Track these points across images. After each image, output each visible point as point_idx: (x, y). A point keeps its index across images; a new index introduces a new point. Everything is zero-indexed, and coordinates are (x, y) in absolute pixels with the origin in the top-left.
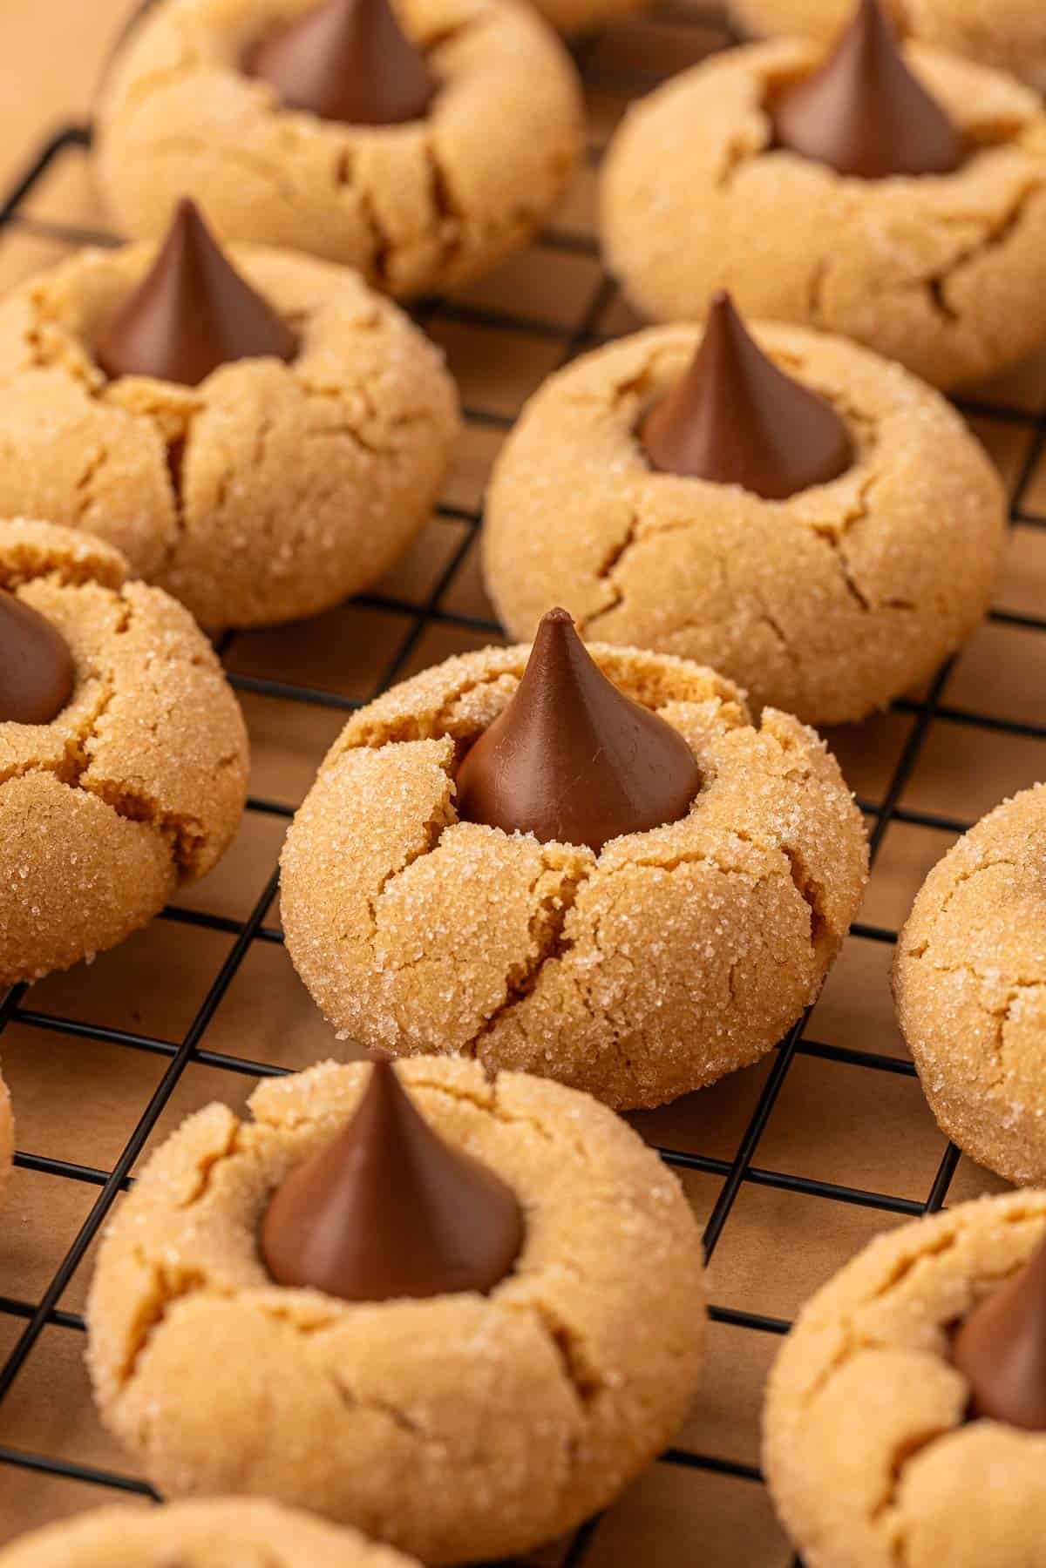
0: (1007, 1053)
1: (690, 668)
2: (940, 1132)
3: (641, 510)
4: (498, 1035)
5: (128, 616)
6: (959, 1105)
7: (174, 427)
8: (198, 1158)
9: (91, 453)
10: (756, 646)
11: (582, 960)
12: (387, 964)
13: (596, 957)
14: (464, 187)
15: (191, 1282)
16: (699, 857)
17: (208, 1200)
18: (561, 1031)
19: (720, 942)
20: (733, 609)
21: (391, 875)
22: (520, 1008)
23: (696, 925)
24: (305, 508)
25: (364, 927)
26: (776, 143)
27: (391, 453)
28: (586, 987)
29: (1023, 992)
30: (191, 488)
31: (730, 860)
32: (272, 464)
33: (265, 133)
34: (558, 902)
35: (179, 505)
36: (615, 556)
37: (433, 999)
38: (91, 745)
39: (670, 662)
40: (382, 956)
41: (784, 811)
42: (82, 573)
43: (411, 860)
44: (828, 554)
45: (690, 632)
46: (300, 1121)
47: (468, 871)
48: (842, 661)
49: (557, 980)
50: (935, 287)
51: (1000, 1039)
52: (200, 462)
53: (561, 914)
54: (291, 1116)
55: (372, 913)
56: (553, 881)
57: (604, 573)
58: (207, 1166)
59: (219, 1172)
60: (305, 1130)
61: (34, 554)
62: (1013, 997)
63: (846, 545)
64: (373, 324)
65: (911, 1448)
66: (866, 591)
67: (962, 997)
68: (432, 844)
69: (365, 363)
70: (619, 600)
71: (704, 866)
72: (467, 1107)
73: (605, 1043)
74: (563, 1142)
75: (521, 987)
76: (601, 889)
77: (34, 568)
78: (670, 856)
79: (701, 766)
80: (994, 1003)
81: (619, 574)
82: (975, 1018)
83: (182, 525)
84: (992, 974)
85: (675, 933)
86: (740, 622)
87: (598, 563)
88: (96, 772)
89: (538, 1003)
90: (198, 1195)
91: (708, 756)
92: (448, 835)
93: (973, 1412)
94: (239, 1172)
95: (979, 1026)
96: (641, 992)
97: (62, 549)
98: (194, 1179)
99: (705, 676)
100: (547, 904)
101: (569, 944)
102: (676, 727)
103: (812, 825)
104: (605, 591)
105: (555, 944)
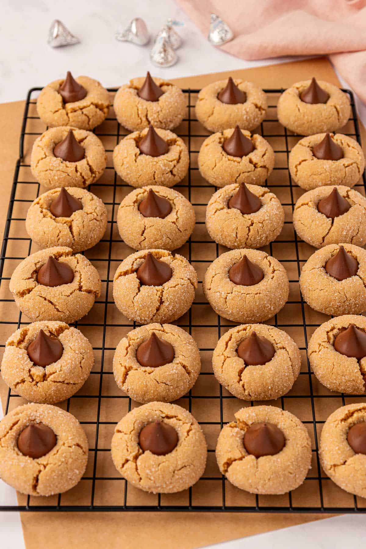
0: (227, 304)
1: (163, 251)
2: (217, 314)
3: (146, 224)
4: (156, 316)
5: (78, 260)
6: (219, 311)
7: (69, 224)
8: (125, 348)
9: (58, 231)
10: (167, 242)
11: (166, 304)
12: (137, 310)
13: (168, 303)
14: (95, 168)
15: (130, 368)
16: (178, 284)
17: (128, 354)
18: (165, 314)
19: (184, 296)
20: (163, 237)
21: (134, 297)
22: (158, 312)
23: (181, 294)
24: (91, 232)
25: (132, 305)
26: (141, 153)
27: (101, 220)
28: (167, 307)
29: (228, 295)
30: (75, 234)
31: (182, 284)
32: (86, 227)
33: (62, 166)
34: (161, 296)
35: (73, 237)
36: (143, 232)
37: (145, 314)
38: (82, 284)
39: (160, 250)
40: (136, 309)
41: (186, 273)
42: (67, 254)
43: (137, 294)
44: (175, 226)
45: (157, 242)
46: (138, 338)
47: (147, 294)
48: (179, 240)
49: (163, 307)
50: (171, 172)
51: (226, 302)
52: (75, 229)
53: (161, 298)
54: (136, 338)
55: (133, 303)
56: (159, 293)
57: (142, 235)
58: (127, 349)
59: (129, 349)
60: (138, 340)
61: (60, 253)
62: (227, 296)
63: (177, 224)
64: (92, 199)
65: (241, 372)
66: (181, 230)
67: (219, 296)
68: (139, 291)
69: (94, 207)
70: (145, 239)
71: (179, 286)
72: (160, 332)
73: (171, 314)
74: (176, 336)
75: (158, 310)
76: (166, 293)
77: (61, 255)
78: (174, 285)
79: (171, 267)
80: (225, 297)
81: (144, 235)
82: (222, 299)
83: (74, 240)
84: (223, 293)
85: (178, 297)
86: (164, 238)
87: (141, 234)
88: (84, 288)
89: (161, 311)
90: (127, 353)
91: (172, 265)
92: (141, 289)
93: (247, 364)
94: (132, 349)
95: (222, 300)
96: (175, 306)
97: (64, 251)
98: (126, 351)
99: (166, 252)
100: (159, 297)
101: (163, 302)
102: (164, 261)
103: (190, 274)
104: (143, 238)
105: (161, 302)
